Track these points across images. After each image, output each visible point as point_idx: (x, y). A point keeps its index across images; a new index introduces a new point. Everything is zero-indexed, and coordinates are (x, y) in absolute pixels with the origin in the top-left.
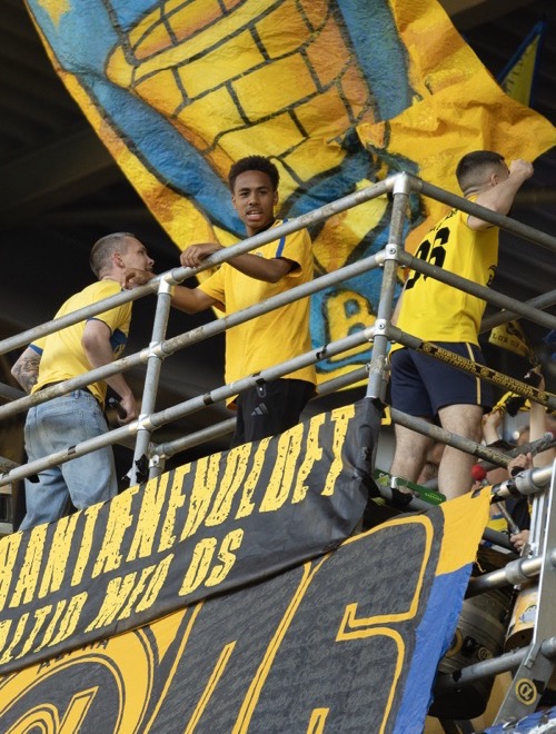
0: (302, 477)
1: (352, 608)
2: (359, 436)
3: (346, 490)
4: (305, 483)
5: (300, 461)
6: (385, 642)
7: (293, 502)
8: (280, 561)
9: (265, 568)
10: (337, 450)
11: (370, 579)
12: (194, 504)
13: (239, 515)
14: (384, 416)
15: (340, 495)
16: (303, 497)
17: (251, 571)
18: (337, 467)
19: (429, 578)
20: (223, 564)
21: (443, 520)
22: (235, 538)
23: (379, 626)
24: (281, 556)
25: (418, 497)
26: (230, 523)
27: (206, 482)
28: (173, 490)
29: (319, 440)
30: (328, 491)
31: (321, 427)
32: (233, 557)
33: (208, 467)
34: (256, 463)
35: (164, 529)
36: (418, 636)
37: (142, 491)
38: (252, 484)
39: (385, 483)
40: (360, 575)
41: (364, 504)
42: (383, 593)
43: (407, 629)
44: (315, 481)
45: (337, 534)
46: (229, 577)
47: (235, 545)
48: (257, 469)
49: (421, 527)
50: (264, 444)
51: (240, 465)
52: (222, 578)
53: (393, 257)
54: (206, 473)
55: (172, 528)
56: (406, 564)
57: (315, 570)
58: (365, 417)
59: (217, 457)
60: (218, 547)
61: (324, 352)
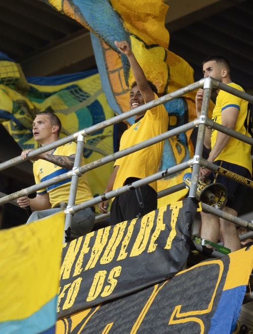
0: (154, 239)
1: (178, 308)
2: (185, 217)
3: (178, 246)
4: (156, 242)
5: (153, 231)
6: (195, 325)
7: (148, 252)
8: (142, 284)
9: (134, 287)
10: (173, 225)
11: (189, 293)
12: (94, 252)
13: (119, 258)
14: (199, 207)
15: (174, 249)
16: (154, 249)
17: (126, 289)
18: (173, 234)
19: (219, 292)
20: (110, 284)
21: (229, 262)
22: (117, 270)
23: (192, 316)
24: (142, 281)
25: (216, 250)
26: (114, 263)
27: (101, 241)
28: (84, 245)
29: (163, 220)
30: (168, 246)
31: (164, 213)
32: (116, 281)
33: (103, 233)
34: (128, 231)
35: (77, 265)
36: (212, 322)
37: (68, 246)
38: (126, 242)
39: (198, 243)
40: (185, 291)
41: (187, 254)
42: (195, 299)
43: (206, 318)
44: (161, 241)
45: (173, 270)
46: (114, 292)
47: (117, 275)
48: (129, 234)
49: (218, 266)
50: (134, 222)
51: (120, 232)
52: (110, 292)
53: (203, 122)
54: (102, 236)
55: (81, 264)
56: (208, 284)
57: (160, 288)
58: (188, 207)
59: (108, 228)
60: (107, 276)
61: (166, 172)
